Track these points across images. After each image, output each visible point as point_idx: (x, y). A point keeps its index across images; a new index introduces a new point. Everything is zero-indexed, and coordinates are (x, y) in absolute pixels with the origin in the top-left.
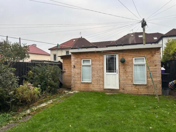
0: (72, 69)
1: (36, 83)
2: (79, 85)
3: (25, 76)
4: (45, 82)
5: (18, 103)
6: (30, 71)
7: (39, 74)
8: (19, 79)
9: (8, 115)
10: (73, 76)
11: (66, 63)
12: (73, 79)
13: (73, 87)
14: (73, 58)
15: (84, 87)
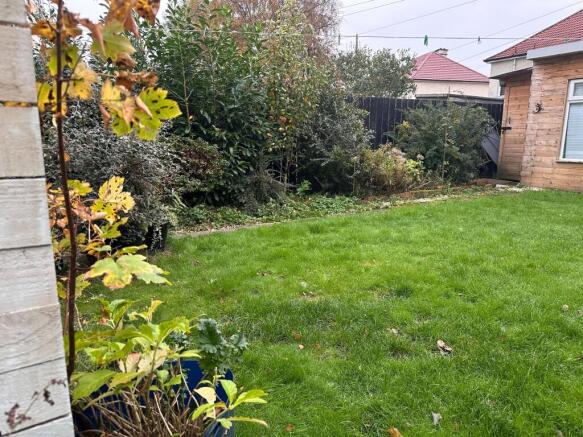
0: (531, 115)
1: (413, 150)
2: (550, 170)
3: (389, 134)
4: (437, 150)
5: (367, 184)
6: (405, 123)
7: (423, 128)
8: (373, 137)
9: (347, 199)
10: (531, 141)
11: (516, 99)
12: (529, 149)
13: (526, 176)
14: (537, 77)
15: (565, 178)
